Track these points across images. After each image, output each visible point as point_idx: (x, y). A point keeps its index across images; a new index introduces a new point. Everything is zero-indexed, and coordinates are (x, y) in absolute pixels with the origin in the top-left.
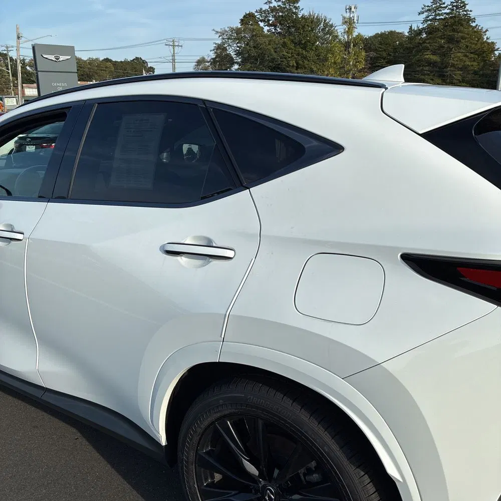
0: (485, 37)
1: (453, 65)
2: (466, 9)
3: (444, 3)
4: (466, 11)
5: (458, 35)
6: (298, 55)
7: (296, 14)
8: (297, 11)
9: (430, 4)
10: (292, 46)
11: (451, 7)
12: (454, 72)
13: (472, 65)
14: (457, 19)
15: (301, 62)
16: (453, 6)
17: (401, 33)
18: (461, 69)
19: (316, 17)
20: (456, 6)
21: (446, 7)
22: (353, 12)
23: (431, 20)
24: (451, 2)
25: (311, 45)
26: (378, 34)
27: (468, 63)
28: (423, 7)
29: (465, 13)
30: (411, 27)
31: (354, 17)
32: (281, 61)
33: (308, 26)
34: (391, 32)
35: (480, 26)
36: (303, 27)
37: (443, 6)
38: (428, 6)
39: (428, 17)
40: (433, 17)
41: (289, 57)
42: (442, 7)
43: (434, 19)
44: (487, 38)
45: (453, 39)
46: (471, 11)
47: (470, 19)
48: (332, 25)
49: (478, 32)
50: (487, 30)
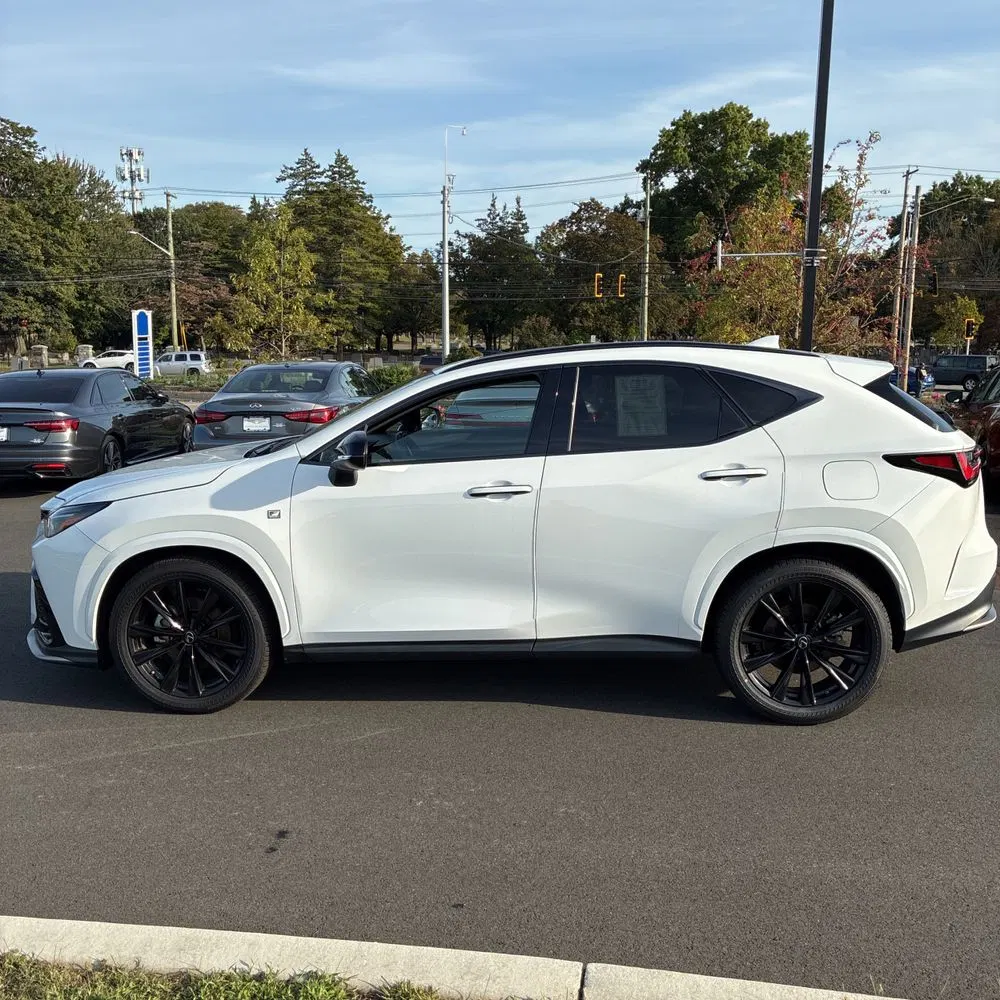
0: (387, 229)
1: (346, 272)
2: (355, 179)
3: (318, 167)
4: (356, 182)
6: (45, 236)
7: (29, 155)
8: (32, 150)
9: (295, 166)
10: (29, 218)
11: (330, 173)
12: (350, 284)
13: (378, 274)
14: (343, 195)
15: (53, 251)
16: (334, 173)
17: (234, 208)
18: (359, 279)
19: (71, 165)
20: (339, 173)
21: (322, 173)
22: (136, 161)
23: (299, 193)
24: (331, 166)
25: (71, 218)
26: (191, 206)
27: (373, 270)
28: (283, 169)
29: (355, 186)
30: (254, 199)
31: (139, 170)
32: (9, 248)
33: (59, 181)
34: (216, 204)
35: (375, 208)
36: (50, 183)
37: (317, 170)
38: (291, 169)
39: (295, 186)
40: (302, 187)
41: (26, 241)
42: (317, 173)
43: (305, 191)
44: (391, 230)
45: (341, 227)
46: (364, 183)
47: (363, 197)
48: (107, 184)
49: (374, 218)
50: (388, 217)
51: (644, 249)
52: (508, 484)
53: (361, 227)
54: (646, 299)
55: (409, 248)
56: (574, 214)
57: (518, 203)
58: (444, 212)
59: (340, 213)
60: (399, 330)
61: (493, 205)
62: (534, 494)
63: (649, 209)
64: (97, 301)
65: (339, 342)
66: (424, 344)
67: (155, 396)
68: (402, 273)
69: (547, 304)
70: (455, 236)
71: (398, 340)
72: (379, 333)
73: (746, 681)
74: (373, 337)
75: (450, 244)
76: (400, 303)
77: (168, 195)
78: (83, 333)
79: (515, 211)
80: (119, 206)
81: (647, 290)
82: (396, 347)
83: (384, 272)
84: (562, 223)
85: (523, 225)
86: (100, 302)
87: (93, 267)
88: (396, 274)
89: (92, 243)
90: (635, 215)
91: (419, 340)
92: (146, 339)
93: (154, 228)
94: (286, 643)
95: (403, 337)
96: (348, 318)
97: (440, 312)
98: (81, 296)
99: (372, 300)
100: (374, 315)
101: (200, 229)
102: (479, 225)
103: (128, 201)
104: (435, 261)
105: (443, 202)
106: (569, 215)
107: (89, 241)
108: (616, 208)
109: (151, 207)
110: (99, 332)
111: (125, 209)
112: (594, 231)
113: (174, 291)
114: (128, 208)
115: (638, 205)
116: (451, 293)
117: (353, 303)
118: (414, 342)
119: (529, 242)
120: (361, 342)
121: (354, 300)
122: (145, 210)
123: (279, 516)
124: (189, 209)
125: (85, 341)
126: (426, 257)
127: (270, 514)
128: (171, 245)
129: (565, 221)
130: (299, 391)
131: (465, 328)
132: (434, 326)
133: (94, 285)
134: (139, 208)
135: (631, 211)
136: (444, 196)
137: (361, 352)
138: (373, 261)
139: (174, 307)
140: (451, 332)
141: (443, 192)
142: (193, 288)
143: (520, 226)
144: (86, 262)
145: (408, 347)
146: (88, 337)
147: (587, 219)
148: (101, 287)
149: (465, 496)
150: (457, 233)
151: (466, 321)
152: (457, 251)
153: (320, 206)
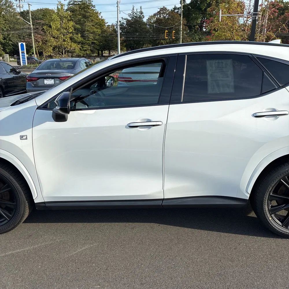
0: (100, 17)
1: (88, 31)
5: (88, 14)
12: (89, 35)
13: (98, 31)
14: (86, 5)
17: (52, 10)
18: (92, 33)
23: (72, 4)
26: (39, 9)
27: (96, 30)
29: (90, 2)
34: (46, 9)
35: (96, 10)
39: (70, 2)
40: (72, 3)
43: (74, 4)
44: (102, 17)
45: (86, 16)
46: (92, 1)
47: (92, 6)
48: (10, 2)
49: (96, 13)
50: (101, 13)
51: (180, 23)
52: (149, 121)
53: (92, 16)
54: (181, 39)
55: (107, 23)
56: (158, 12)
57: (141, 8)
58: (118, 10)
59: (85, 11)
60: (105, 49)
61: (133, 9)
62: (163, 126)
63: (182, 10)
64: (10, 40)
65: (86, 53)
66: (113, 54)
67: (16, 71)
68: (105, 31)
69: (150, 41)
70: (121, 19)
71: (105, 53)
72: (99, 50)
73: (270, 219)
74: (97, 51)
75: (120, 22)
76: (105, 41)
77: (29, 5)
78: (6, 51)
79: (140, 11)
80: (15, 9)
81: (181, 36)
82: (104, 55)
83: (99, 30)
84: (155, 15)
85: (143, 15)
86: (11, 41)
87: (8, 29)
88: (103, 32)
89: (7, 21)
90: (178, 12)
91: (111, 52)
92: (24, 52)
93: (27, 17)
94: (36, 201)
95: (106, 52)
96: (89, 46)
97: (117, 43)
98: (4, 39)
99: (96, 40)
100: (97, 45)
101: (42, 17)
102: (129, 16)
103: (18, 8)
104: (115, 27)
105: (117, 6)
106: (157, 12)
107: (6, 21)
108: (172, 10)
109: (25, 10)
110: (11, 50)
111: (17, 10)
112: (164, 17)
113: (33, 37)
114: (18, 10)
115: (178, 9)
116: (121, 37)
117: (90, 41)
118: (109, 53)
119: (144, 21)
120: (93, 53)
121: (90, 40)
122: (24, 10)
123: (26, 139)
124: (38, 11)
125: (7, 53)
126: (113, 26)
127: (22, 137)
128: (31, 21)
129: (155, 14)
130: (65, 69)
131: (125, 49)
132: (115, 48)
133: (8, 35)
134: (22, 10)
135: (176, 11)
136: (118, 5)
137: (93, 56)
138: (96, 27)
139: (33, 42)
140: (121, 50)
141: (117, 3)
142: (39, 36)
143: (142, 16)
144: (5, 27)
145: (108, 55)
146: (8, 52)
147: (162, 14)
148: (10, 36)
149: (126, 127)
150: (122, 18)
151: (125, 46)
152: (122, 24)
153: (79, 9)
